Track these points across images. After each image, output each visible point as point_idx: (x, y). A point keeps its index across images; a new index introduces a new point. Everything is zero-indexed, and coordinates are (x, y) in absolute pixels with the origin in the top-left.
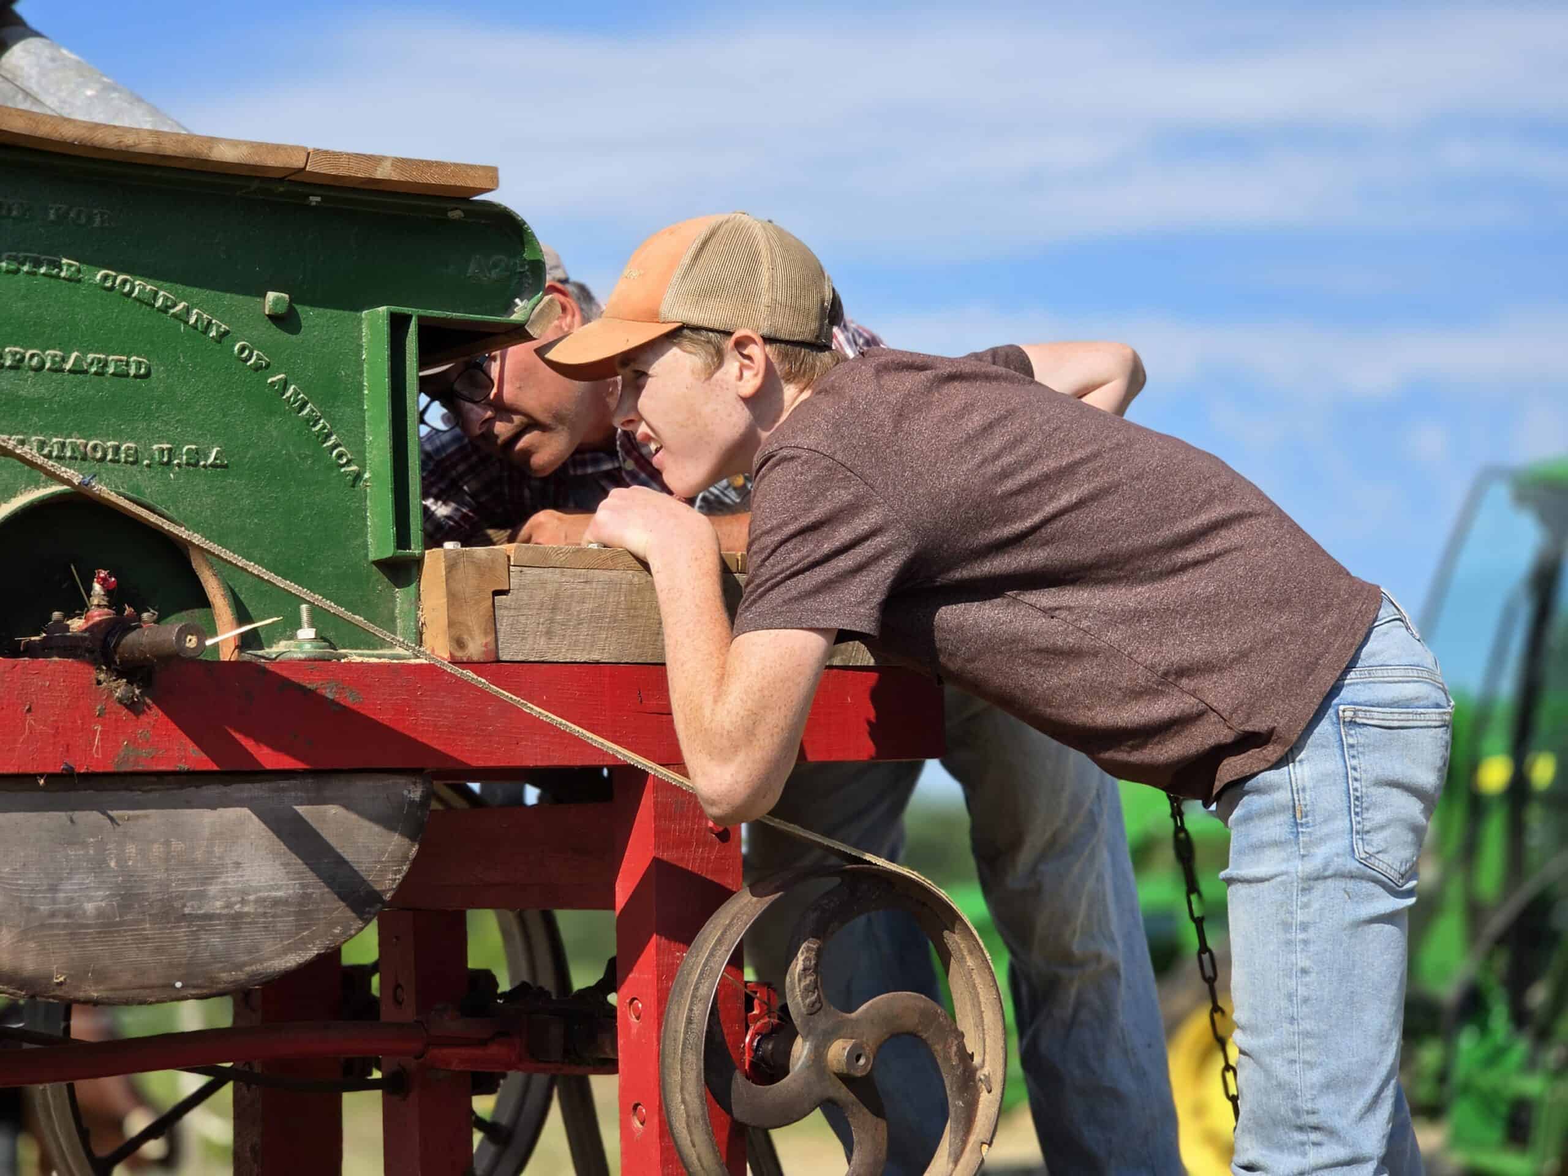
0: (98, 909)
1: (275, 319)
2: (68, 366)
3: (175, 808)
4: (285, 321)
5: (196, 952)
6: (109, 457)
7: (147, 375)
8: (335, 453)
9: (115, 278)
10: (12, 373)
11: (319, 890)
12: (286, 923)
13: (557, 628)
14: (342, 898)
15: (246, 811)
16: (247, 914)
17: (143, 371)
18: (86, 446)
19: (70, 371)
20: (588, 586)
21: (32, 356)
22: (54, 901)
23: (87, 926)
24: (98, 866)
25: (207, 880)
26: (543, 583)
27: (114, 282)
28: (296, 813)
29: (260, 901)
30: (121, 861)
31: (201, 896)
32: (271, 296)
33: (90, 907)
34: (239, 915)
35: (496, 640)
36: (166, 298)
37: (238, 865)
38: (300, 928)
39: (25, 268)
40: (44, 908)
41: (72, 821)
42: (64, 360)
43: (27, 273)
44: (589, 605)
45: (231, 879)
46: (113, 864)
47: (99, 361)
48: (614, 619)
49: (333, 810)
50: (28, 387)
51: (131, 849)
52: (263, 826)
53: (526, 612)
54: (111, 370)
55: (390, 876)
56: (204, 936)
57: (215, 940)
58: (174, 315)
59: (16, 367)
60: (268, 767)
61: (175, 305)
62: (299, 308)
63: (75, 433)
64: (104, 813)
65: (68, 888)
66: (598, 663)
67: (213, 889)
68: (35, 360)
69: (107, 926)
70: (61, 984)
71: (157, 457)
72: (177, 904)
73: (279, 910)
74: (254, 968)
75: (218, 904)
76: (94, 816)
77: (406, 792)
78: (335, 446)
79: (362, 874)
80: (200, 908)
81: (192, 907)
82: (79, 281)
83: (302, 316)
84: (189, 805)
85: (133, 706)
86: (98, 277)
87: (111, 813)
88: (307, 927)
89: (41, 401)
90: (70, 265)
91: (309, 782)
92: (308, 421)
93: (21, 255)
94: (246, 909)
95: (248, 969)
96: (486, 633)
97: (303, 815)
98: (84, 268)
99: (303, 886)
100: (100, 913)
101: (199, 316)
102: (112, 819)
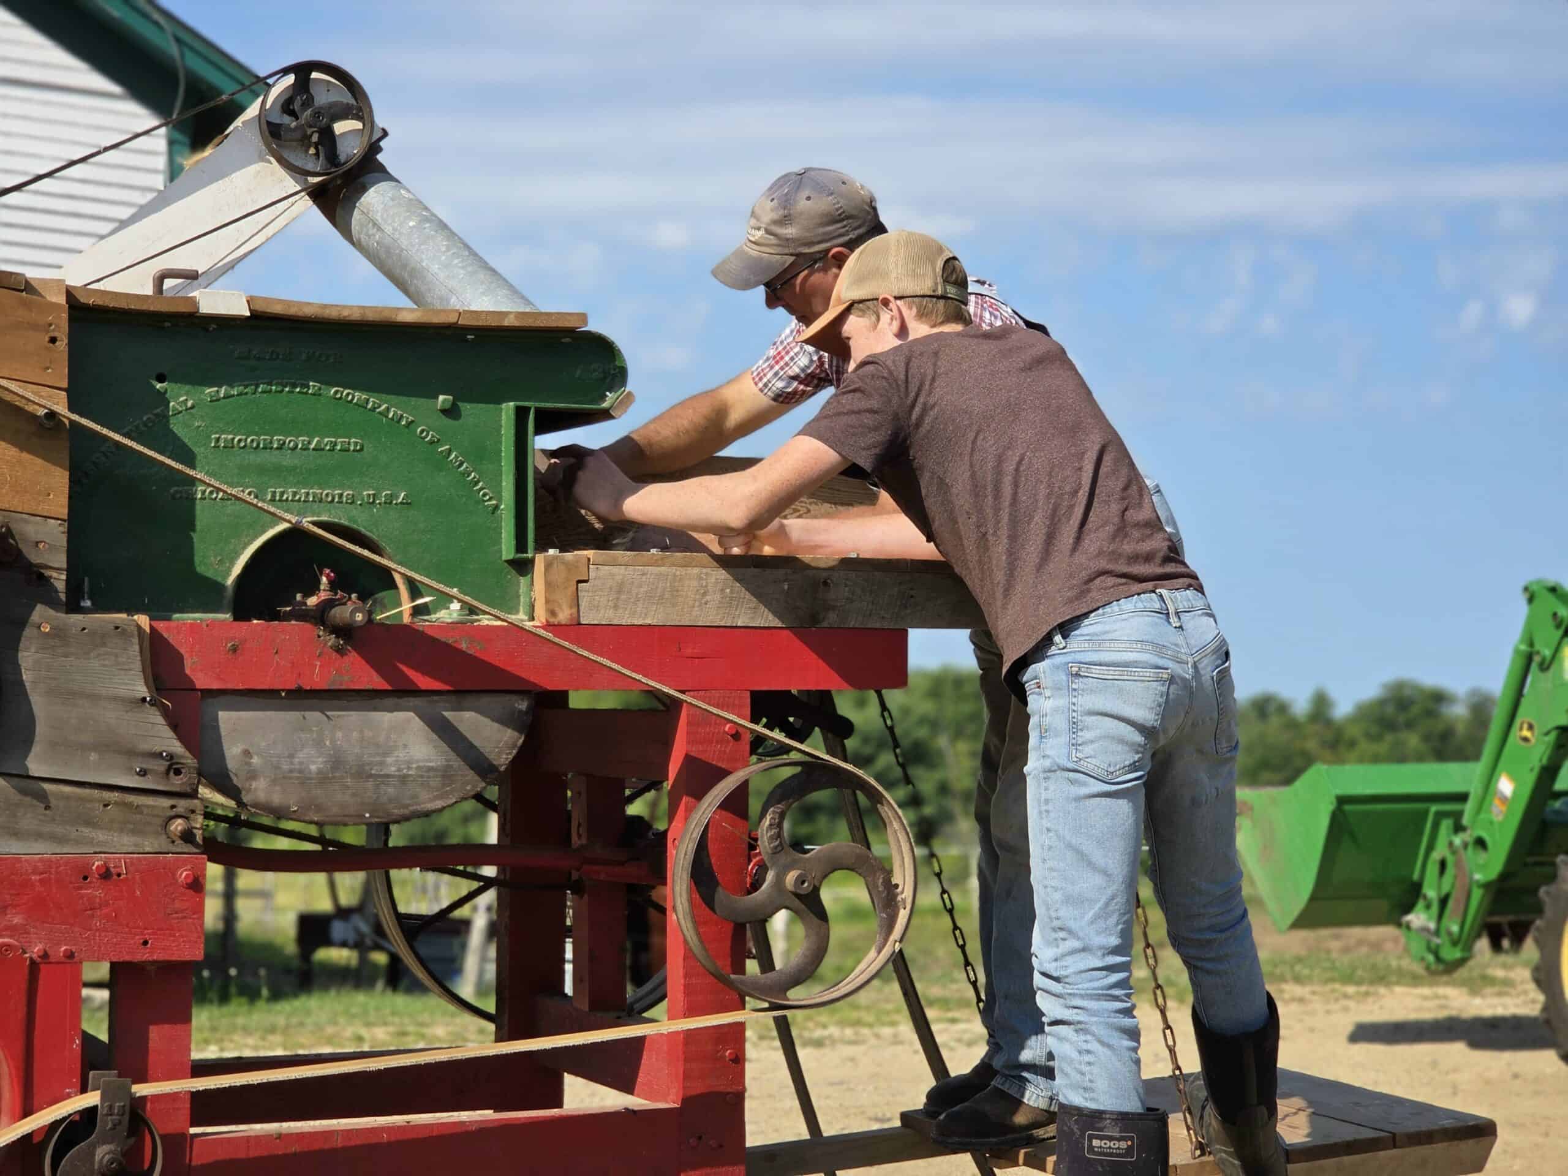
0: (318, 769)
1: (445, 412)
2: (312, 446)
3: (369, 711)
4: (451, 412)
5: (378, 798)
6: (336, 500)
7: (361, 449)
8: (481, 493)
9: (343, 392)
10: (278, 452)
11: (457, 763)
12: (435, 782)
13: (620, 603)
14: (472, 768)
15: (412, 714)
16: (411, 775)
17: (358, 448)
18: (322, 494)
19: (314, 449)
20: (644, 577)
21: (290, 441)
22: (292, 763)
23: (311, 779)
24: (319, 743)
25: (386, 754)
26: (612, 575)
27: (342, 394)
28: (444, 717)
29: (418, 768)
30: (333, 741)
31: (382, 763)
32: (441, 398)
33: (313, 768)
34: (405, 776)
35: (578, 611)
36: (374, 403)
37: (405, 746)
38: (444, 785)
39: (287, 389)
40: (285, 767)
41: (304, 718)
42: (309, 443)
43: (289, 392)
44: (644, 589)
45: (401, 754)
46: (328, 743)
47: (331, 442)
48: (662, 597)
49: (468, 715)
50: (287, 460)
51: (339, 734)
52: (422, 723)
53: (600, 593)
54: (339, 447)
55: (504, 756)
56: (383, 787)
57: (391, 790)
58: (380, 413)
59: (280, 448)
60: (423, 688)
61: (380, 406)
62: (460, 404)
63: (316, 487)
64: (324, 713)
65: (301, 756)
66: (650, 625)
67: (389, 760)
68: (292, 444)
69: (323, 779)
70: (295, 811)
71: (366, 499)
72: (367, 768)
73: (431, 774)
74: (415, 807)
75: (393, 769)
76: (317, 715)
77: (516, 705)
78: (481, 489)
79: (486, 754)
80: (381, 771)
81: (377, 770)
82: (320, 395)
83: (462, 409)
84: (375, 709)
85: (340, 651)
86: (332, 392)
87: (328, 713)
88: (450, 785)
89: (295, 468)
90: (314, 386)
91: (453, 698)
92: (464, 474)
93: (285, 381)
94: (410, 773)
95: (411, 808)
96: (571, 607)
97: (449, 718)
98: (323, 387)
99: (447, 760)
100: (320, 772)
101: (395, 413)
102: (328, 717)
